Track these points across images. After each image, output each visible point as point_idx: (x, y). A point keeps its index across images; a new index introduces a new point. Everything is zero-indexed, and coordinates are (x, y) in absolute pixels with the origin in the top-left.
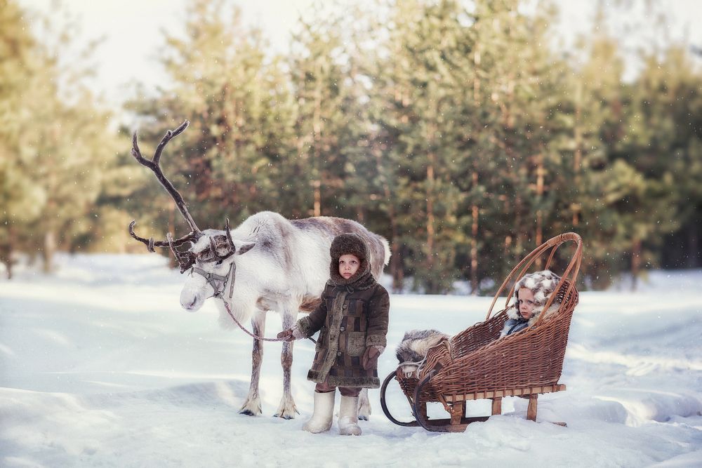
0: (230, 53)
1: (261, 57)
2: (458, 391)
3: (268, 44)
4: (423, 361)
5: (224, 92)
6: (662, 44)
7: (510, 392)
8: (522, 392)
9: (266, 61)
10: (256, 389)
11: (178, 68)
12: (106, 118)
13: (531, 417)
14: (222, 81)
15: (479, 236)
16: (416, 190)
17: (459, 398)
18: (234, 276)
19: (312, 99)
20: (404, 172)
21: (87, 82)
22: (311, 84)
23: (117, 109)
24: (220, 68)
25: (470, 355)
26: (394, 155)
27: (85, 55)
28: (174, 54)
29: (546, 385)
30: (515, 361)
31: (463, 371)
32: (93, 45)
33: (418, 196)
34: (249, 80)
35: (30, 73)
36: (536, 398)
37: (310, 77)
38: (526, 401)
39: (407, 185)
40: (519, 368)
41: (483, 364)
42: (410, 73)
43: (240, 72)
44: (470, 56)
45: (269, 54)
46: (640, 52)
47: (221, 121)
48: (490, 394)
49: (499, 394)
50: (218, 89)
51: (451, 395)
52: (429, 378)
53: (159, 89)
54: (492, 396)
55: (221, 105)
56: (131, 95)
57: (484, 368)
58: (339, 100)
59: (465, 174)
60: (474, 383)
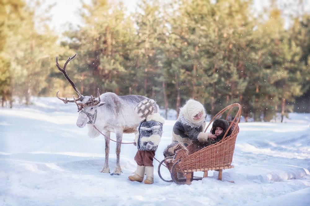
0: (110, 12)
1: (123, 15)
2: (189, 168)
3: (126, 9)
4: (175, 156)
5: (106, 30)
6: (301, 13)
7: (211, 168)
8: (216, 168)
9: (125, 17)
10: (107, 164)
11: (87, 18)
12: (55, 38)
13: (220, 178)
14: (106, 25)
15: (215, 96)
16: (188, 75)
17: (190, 171)
18: (96, 115)
19: (145, 34)
20: (183, 67)
21: (47, 22)
22: (145, 27)
23: (60, 35)
24: (105, 20)
25: (194, 153)
26: (179, 59)
27: (46, 11)
28: (86, 12)
29: (226, 166)
30: (213, 156)
31: (191, 160)
32: (50, 7)
33: (189, 78)
34: (117, 25)
35: (22, 19)
36: (222, 171)
37: (144, 24)
38: (218, 172)
39: (184, 73)
40: (214, 159)
41: (200, 157)
42: (188, 24)
43: (114, 21)
44: (214, 17)
45: (127, 14)
46: (291, 16)
47: (105, 42)
48: (203, 169)
49: (206, 169)
50: (104, 28)
51: (186, 170)
52: (177, 162)
53: (79, 26)
54: (203, 170)
55: (105, 35)
56: (67, 29)
57: (200, 159)
58: (156, 35)
59: (210, 69)
60: (196, 165)
